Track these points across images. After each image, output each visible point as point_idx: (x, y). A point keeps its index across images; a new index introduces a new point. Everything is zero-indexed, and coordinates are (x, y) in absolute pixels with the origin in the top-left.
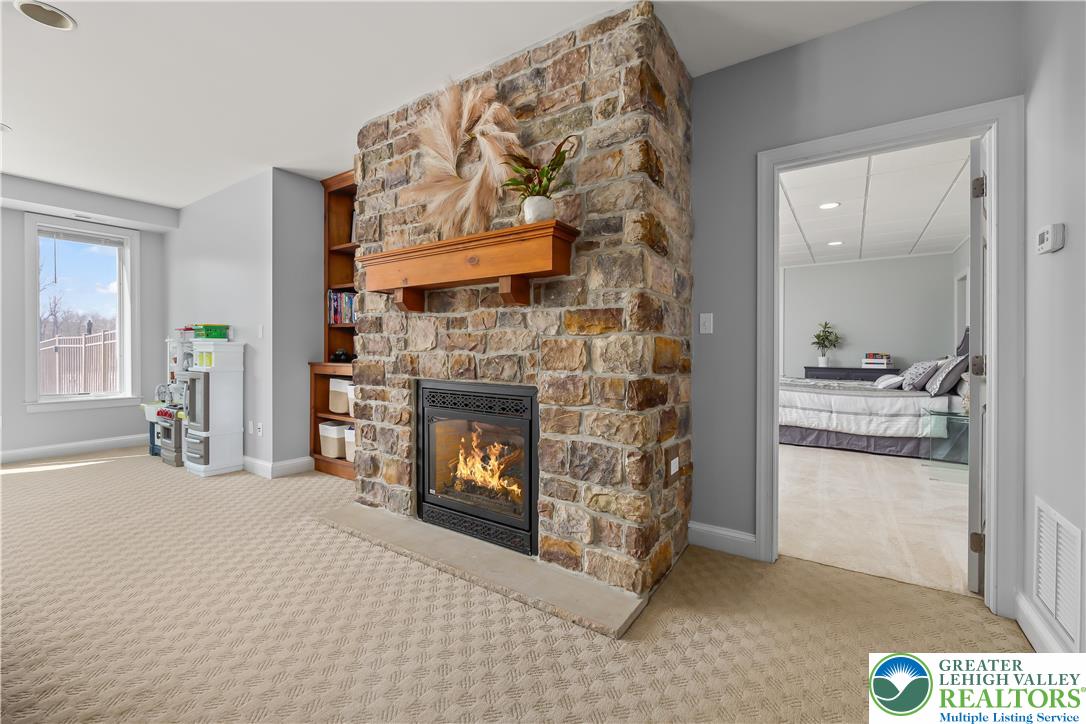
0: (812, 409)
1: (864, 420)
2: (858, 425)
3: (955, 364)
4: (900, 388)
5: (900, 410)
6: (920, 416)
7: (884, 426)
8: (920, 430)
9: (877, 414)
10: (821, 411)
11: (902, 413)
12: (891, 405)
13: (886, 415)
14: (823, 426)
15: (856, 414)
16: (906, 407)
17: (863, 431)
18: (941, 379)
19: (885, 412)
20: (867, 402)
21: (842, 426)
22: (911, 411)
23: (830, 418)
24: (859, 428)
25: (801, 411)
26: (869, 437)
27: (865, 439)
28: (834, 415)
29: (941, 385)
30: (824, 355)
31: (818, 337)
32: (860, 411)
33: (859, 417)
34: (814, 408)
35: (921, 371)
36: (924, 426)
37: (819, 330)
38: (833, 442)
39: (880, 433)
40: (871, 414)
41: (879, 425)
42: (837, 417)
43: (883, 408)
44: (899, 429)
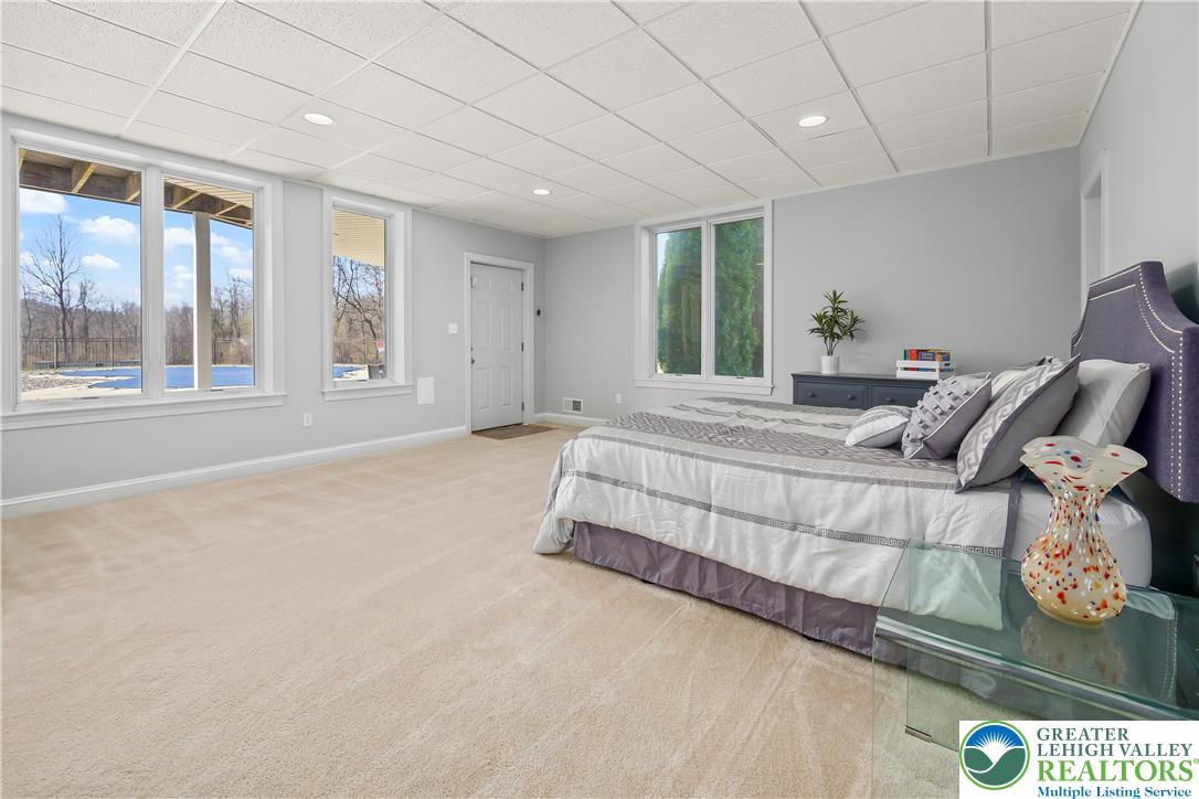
0: (669, 497)
1: (778, 539)
2: (763, 553)
3: (1033, 388)
4: (895, 446)
5: (868, 522)
6: (923, 547)
7: (824, 564)
8: (921, 590)
9: (810, 528)
10: (684, 501)
11: (873, 530)
12: (848, 505)
13: (831, 534)
14: (687, 544)
15: (760, 520)
16: (885, 516)
17: (773, 572)
18: (990, 435)
19: (827, 523)
20: (788, 490)
21: (728, 550)
22: (897, 530)
23: (703, 526)
24: (764, 560)
25: (644, 496)
26: (791, 591)
27: (782, 593)
28: (713, 516)
29: (989, 452)
30: (830, 353)
31: (819, 318)
32: (769, 513)
33: (767, 528)
34: (675, 492)
35: (946, 403)
36: (935, 579)
37: (823, 306)
38: (712, 587)
39: (813, 584)
40: (794, 528)
41: (811, 560)
42: (719, 522)
43: (824, 512)
44: (862, 581)
